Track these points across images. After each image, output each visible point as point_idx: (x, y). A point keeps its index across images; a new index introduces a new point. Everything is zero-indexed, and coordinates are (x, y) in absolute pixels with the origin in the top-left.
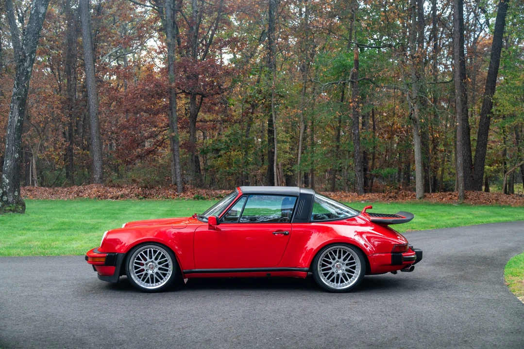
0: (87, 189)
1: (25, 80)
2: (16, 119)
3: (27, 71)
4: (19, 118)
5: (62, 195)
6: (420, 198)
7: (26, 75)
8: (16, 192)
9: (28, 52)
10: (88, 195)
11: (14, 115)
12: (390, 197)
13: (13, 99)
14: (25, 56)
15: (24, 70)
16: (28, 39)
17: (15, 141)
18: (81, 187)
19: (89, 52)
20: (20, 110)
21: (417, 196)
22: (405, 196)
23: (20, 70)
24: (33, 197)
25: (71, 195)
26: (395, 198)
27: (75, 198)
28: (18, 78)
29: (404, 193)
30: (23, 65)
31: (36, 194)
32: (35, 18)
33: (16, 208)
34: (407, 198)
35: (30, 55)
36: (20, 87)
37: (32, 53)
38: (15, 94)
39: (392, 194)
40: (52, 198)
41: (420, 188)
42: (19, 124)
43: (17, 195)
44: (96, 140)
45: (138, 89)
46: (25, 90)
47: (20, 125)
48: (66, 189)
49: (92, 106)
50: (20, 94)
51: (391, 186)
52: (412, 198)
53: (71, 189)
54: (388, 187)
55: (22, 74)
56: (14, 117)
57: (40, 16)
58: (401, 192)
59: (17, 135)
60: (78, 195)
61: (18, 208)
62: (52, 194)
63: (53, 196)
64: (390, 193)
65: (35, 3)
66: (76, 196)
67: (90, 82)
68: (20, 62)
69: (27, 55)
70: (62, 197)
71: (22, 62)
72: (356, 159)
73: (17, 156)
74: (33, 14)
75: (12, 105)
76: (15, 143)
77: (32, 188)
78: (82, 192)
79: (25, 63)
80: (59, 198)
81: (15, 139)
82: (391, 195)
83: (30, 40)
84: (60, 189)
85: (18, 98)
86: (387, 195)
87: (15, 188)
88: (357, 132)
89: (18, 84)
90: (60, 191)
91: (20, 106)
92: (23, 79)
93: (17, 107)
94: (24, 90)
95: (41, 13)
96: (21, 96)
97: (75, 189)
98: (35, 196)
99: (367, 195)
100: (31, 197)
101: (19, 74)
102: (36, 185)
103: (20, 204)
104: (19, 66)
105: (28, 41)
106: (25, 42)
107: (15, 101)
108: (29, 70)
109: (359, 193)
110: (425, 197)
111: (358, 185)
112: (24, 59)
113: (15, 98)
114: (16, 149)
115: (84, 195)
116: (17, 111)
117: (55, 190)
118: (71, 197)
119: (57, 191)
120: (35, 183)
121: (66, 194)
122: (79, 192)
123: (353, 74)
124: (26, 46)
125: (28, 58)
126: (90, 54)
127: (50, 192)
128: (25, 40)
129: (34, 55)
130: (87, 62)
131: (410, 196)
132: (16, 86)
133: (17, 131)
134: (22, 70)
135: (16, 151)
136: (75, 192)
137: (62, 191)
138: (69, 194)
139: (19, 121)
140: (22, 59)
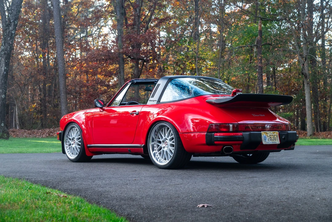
0: (56, 130)
1: (10, 40)
2: (3, 69)
3: (12, 33)
4: (5, 68)
5: (37, 135)
6: (311, 135)
7: (11, 36)
8: (3, 124)
9: (12, 19)
14: (10, 22)
16: (12, 10)
18: (52, 129)
19: (58, 27)
20: (6, 63)
21: (308, 134)
23: (6, 33)
24: (16, 136)
25: (44, 135)
27: (47, 136)
28: (5, 38)
30: (9, 29)
31: (18, 134)
33: (2, 135)
35: (14, 22)
36: (7, 45)
37: (15, 20)
38: (3, 50)
40: (30, 137)
41: (311, 128)
42: (5, 73)
43: (3, 125)
44: (63, 94)
45: (95, 54)
46: (10, 47)
48: (40, 131)
50: (6, 50)
52: (304, 135)
53: (44, 130)
55: (8, 35)
56: (2, 67)
59: (4, 80)
60: (49, 135)
61: (4, 135)
62: (30, 134)
63: (31, 136)
67: (59, 50)
68: (6, 27)
69: (12, 21)
70: (37, 136)
73: (3, 96)
76: (2, 86)
77: (15, 130)
78: (52, 133)
79: (10, 27)
80: (35, 137)
81: (2, 84)
83: (14, 10)
84: (36, 131)
85: (5, 53)
87: (1, 121)
88: (261, 85)
89: (5, 43)
90: (36, 132)
91: (6, 59)
92: (9, 39)
93: (4, 60)
94: (9, 47)
97: (47, 130)
98: (17, 136)
100: (14, 136)
101: (6, 35)
102: (18, 128)
103: (6, 133)
104: (6, 30)
105: (13, 11)
106: (10, 11)
107: (3, 56)
108: (13, 32)
110: (314, 134)
112: (10, 24)
113: (2, 53)
114: (3, 91)
115: (54, 135)
116: (4, 63)
117: (32, 131)
118: (44, 136)
119: (34, 132)
120: (17, 126)
121: (41, 134)
122: (50, 132)
123: (258, 41)
124: (11, 14)
125: (13, 24)
126: (59, 29)
127: (28, 133)
128: (10, 10)
129: (16, 21)
130: (57, 36)
131: (303, 134)
132: (3, 44)
133: (4, 78)
134: (8, 32)
135: (3, 93)
136: (47, 133)
137: (37, 132)
138: (43, 134)
139: (5, 70)
140: (8, 25)
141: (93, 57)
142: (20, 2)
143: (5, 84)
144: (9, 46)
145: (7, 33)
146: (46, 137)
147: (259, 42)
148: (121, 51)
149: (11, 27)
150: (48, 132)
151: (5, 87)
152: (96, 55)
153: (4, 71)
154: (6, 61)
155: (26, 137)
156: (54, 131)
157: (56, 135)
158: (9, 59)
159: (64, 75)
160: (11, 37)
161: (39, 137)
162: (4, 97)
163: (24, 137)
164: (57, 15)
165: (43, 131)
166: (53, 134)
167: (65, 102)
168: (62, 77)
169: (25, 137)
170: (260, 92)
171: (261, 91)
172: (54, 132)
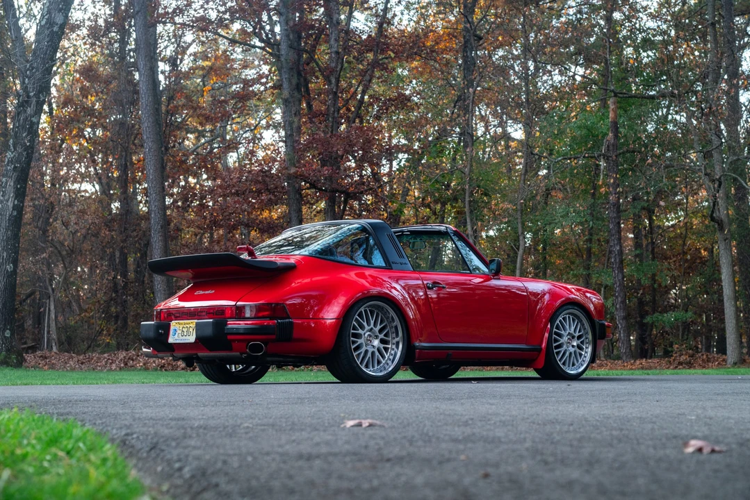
1: (27, 137)
2: (10, 204)
3: (31, 121)
4: (16, 202)
5: (99, 364)
6: (735, 364)
7: (29, 128)
8: (8, 331)
9: (33, 91)
10: (144, 364)
11: (6, 197)
12: (680, 363)
13: (7, 170)
14: (28, 97)
15: (26, 119)
16: (32, 69)
17: (7, 242)
18: (133, 352)
20: (17, 190)
21: (729, 361)
22: (708, 361)
23: (19, 121)
24: (49, 368)
26: (690, 365)
27: (121, 368)
28: (16, 133)
29: (705, 357)
30: (25, 111)
31: (53, 364)
32: (47, 32)
34: (710, 364)
35: (37, 96)
36: (19, 148)
37: (41, 91)
38: (10, 162)
39: (683, 358)
40: (81, 369)
41: (735, 346)
42: (15, 213)
43: (9, 336)
46: (27, 154)
47: (18, 214)
48: (106, 355)
49: (155, 214)
50: (18, 161)
51: (683, 345)
52: (719, 364)
53: (115, 354)
54: (677, 346)
55: (23, 127)
56: (7, 201)
57: (55, 29)
58: (700, 354)
59: (12, 231)
60: (126, 364)
61: (9, 358)
62: (82, 363)
63: (83, 366)
64: (680, 356)
65: (48, 7)
66: (122, 365)
67: (151, 171)
68: (19, 106)
69: (32, 94)
70: (99, 368)
71: (23, 106)
72: (617, 297)
73: (10, 267)
74: (44, 25)
75: (4, 180)
76: (8, 244)
77: (48, 354)
78: (133, 360)
79: (29, 109)
80: (94, 369)
81: (8, 238)
82: (682, 360)
84: (95, 355)
85: (15, 167)
86: (674, 360)
87: (5, 325)
88: (618, 248)
89: (15, 144)
90: (95, 358)
91: (18, 181)
92: (24, 135)
93: (12, 184)
94: (25, 153)
95: (57, 24)
96: (20, 164)
97: (122, 355)
98: (52, 367)
99: (638, 362)
100: (46, 367)
101: (18, 127)
102: (55, 349)
103: (14, 352)
104: (18, 114)
105: (34, 71)
106: (28, 72)
107: (10, 174)
108: (34, 120)
109: (624, 358)
110: (742, 361)
111: (623, 343)
112: (27, 102)
113: (9, 168)
114: (10, 256)
115: (136, 364)
116: (13, 190)
117: (87, 357)
118: (114, 367)
119: (90, 359)
120: (54, 345)
121: (106, 363)
122: (129, 359)
123: (608, 146)
124: (29, 78)
125: (34, 100)
126: (153, 123)
127: (78, 361)
128: (28, 69)
129: (43, 95)
130: (147, 138)
131: (717, 361)
132: (12, 148)
133: (12, 224)
134: (23, 119)
135: (9, 259)
136: (121, 360)
137: (99, 358)
138: (111, 364)
139: (15, 207)
140: (23, 102)
141: (229, 186)
142: (50, 51)
143: (14, 239)
144: (25, 151)
145: (21, 121)
146: (118, 369)
147: (611, 148)
148: (293, 170)
149: (30, 107)
150: (125, 357)
151: (15, 246)
152: (235, 181)
153: (14, 209)
154: (19, 186)
155: (73, 369)
156: (138, 356)
157: (141, 364)
158: (25, 181)
159: (162, 227)
160: (29, 130)
161: (102, 370)
162: (12, 269)
163: (67, 370)
164: (147, 90)
165: (113, 355)
166: (134, 363)
167: (165, 291)
168: (159, 232)
169: (71, 369)
170: (616, 263)
171: (618, 261)
172: (136, 359)
